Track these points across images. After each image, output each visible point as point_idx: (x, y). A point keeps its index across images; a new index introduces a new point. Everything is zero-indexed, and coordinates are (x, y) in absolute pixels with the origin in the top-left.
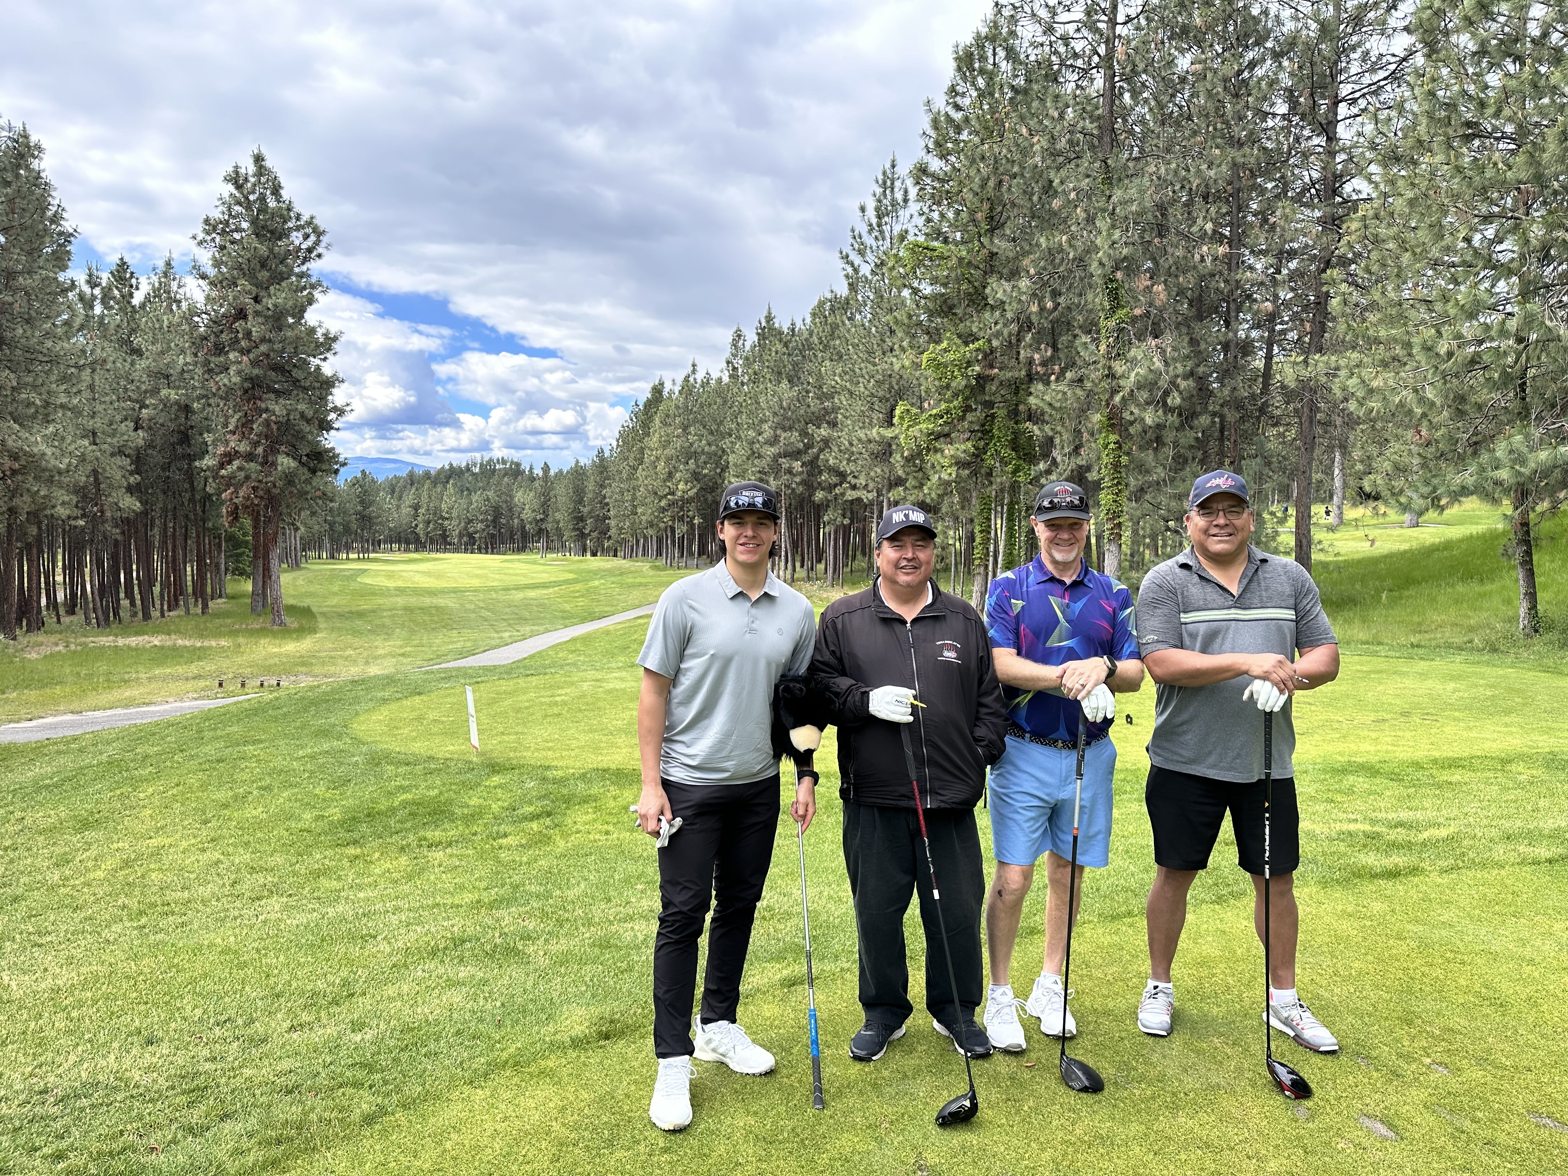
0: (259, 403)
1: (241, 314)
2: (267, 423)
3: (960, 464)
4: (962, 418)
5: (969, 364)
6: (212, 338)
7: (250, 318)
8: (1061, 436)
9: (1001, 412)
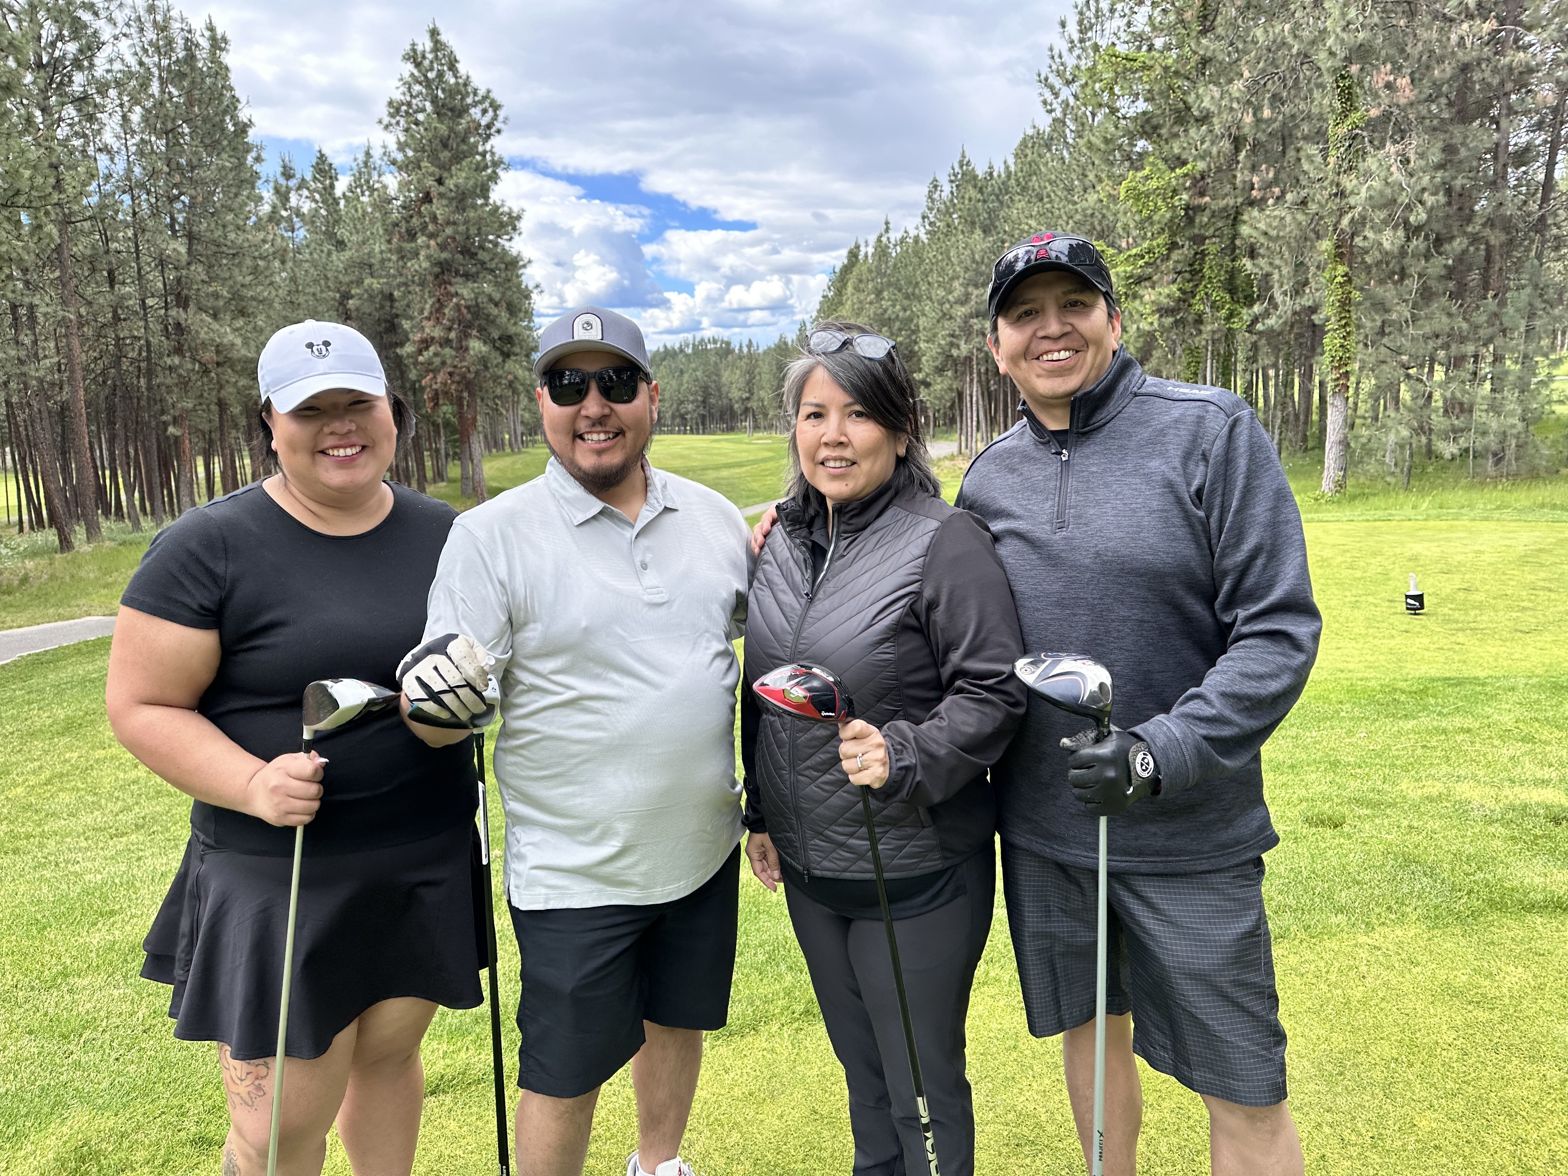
0: (448, 287)
1: (427, 198)
2: (458, 307)
3: (1163, 311)
4: (1168, 258)
5: (1175, 192)
6: (403, 224)
7: (435, 201)
8: (1280, 271)
9: (1212, 247)
